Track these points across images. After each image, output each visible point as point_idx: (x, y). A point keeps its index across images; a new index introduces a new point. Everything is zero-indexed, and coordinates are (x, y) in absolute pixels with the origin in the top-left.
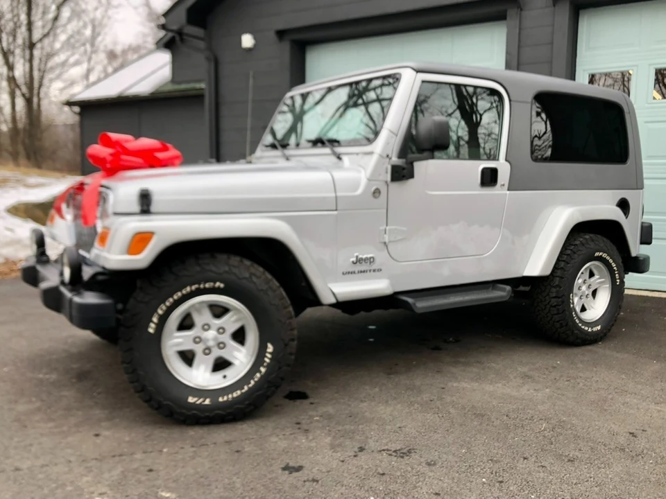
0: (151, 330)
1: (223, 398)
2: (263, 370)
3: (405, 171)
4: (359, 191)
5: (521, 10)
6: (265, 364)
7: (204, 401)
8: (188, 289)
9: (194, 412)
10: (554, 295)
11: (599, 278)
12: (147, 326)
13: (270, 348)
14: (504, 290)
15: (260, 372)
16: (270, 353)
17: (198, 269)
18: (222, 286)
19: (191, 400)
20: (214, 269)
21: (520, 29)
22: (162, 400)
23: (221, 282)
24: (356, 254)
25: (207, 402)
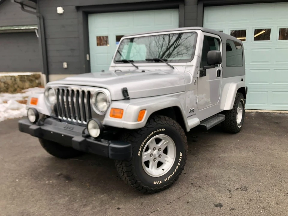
0: (139, 155)
1: (166, 180)
2: (179, 164)
3: (203, 73)
4: (191, 83)
5: (185, 5)
6: (180, 162)
7: (159, 182)
8: (152, 133)
9: (156, 188)
10: (233, 116)
11: (239, 108)
12: (138, 153)
13: (181, 154)
14: (223, 116)
15: (178, 165)
16: (181, 157)
17: (155, 123)
18: (164, 130)
19: (155, 183)
20: (161, 123)
21: (184, 13)
22: (143, 185)
23: (164, 129)
24: (190, 109)
25: (161, 182)
